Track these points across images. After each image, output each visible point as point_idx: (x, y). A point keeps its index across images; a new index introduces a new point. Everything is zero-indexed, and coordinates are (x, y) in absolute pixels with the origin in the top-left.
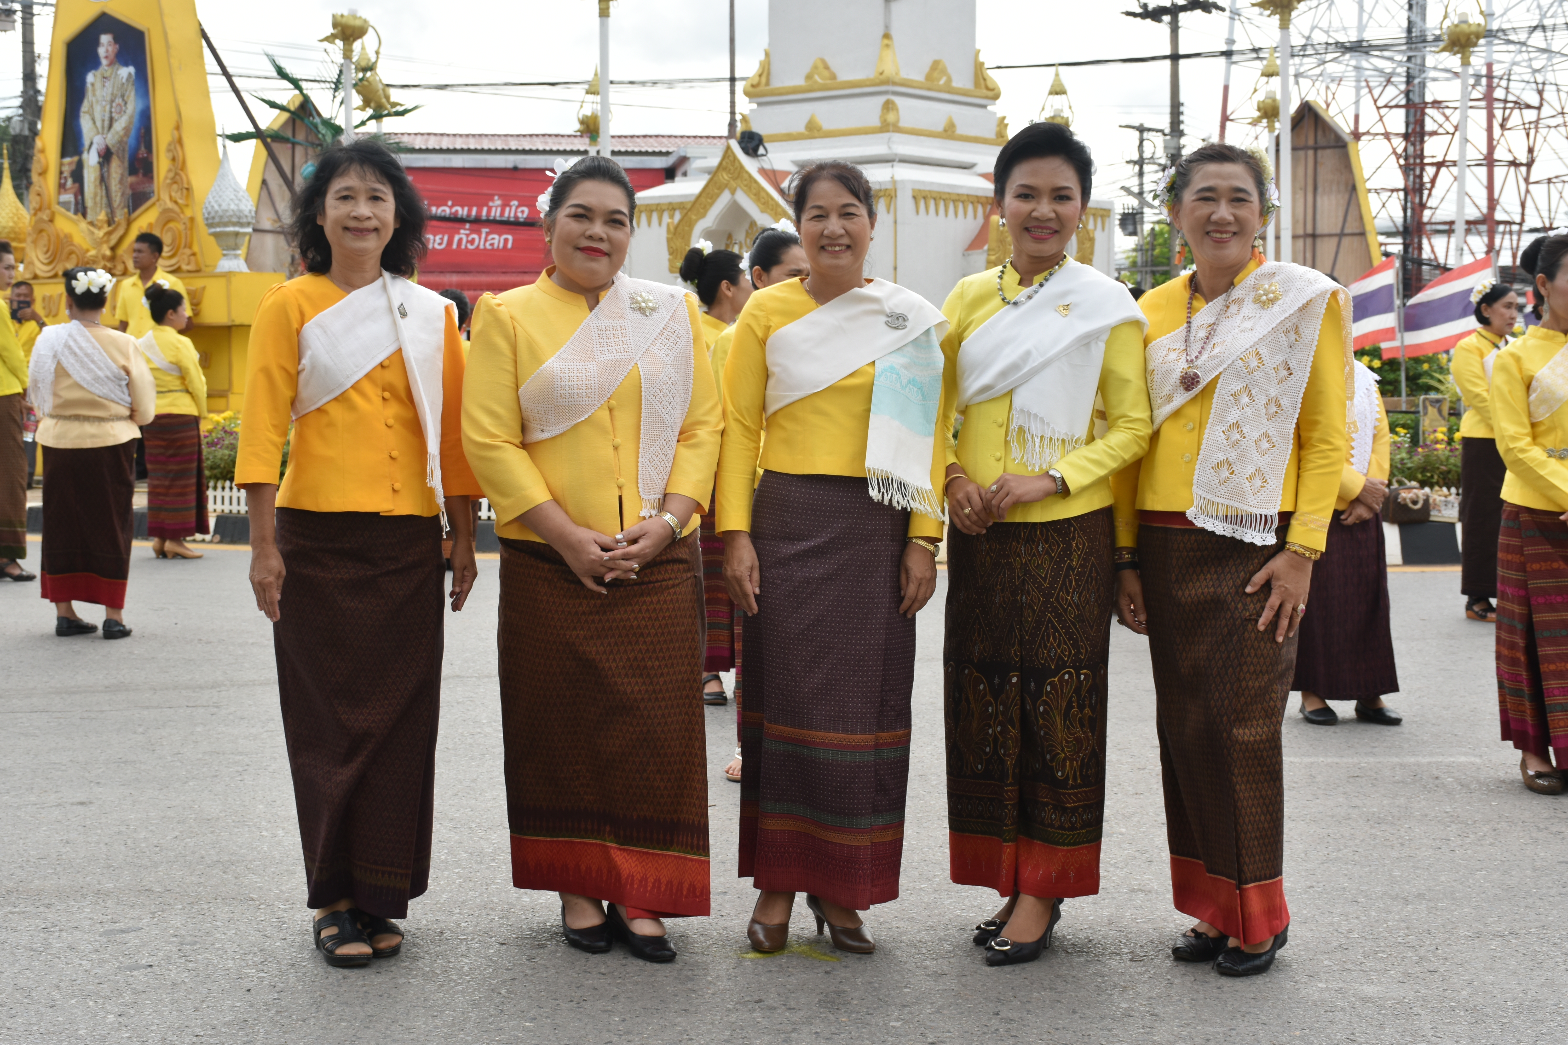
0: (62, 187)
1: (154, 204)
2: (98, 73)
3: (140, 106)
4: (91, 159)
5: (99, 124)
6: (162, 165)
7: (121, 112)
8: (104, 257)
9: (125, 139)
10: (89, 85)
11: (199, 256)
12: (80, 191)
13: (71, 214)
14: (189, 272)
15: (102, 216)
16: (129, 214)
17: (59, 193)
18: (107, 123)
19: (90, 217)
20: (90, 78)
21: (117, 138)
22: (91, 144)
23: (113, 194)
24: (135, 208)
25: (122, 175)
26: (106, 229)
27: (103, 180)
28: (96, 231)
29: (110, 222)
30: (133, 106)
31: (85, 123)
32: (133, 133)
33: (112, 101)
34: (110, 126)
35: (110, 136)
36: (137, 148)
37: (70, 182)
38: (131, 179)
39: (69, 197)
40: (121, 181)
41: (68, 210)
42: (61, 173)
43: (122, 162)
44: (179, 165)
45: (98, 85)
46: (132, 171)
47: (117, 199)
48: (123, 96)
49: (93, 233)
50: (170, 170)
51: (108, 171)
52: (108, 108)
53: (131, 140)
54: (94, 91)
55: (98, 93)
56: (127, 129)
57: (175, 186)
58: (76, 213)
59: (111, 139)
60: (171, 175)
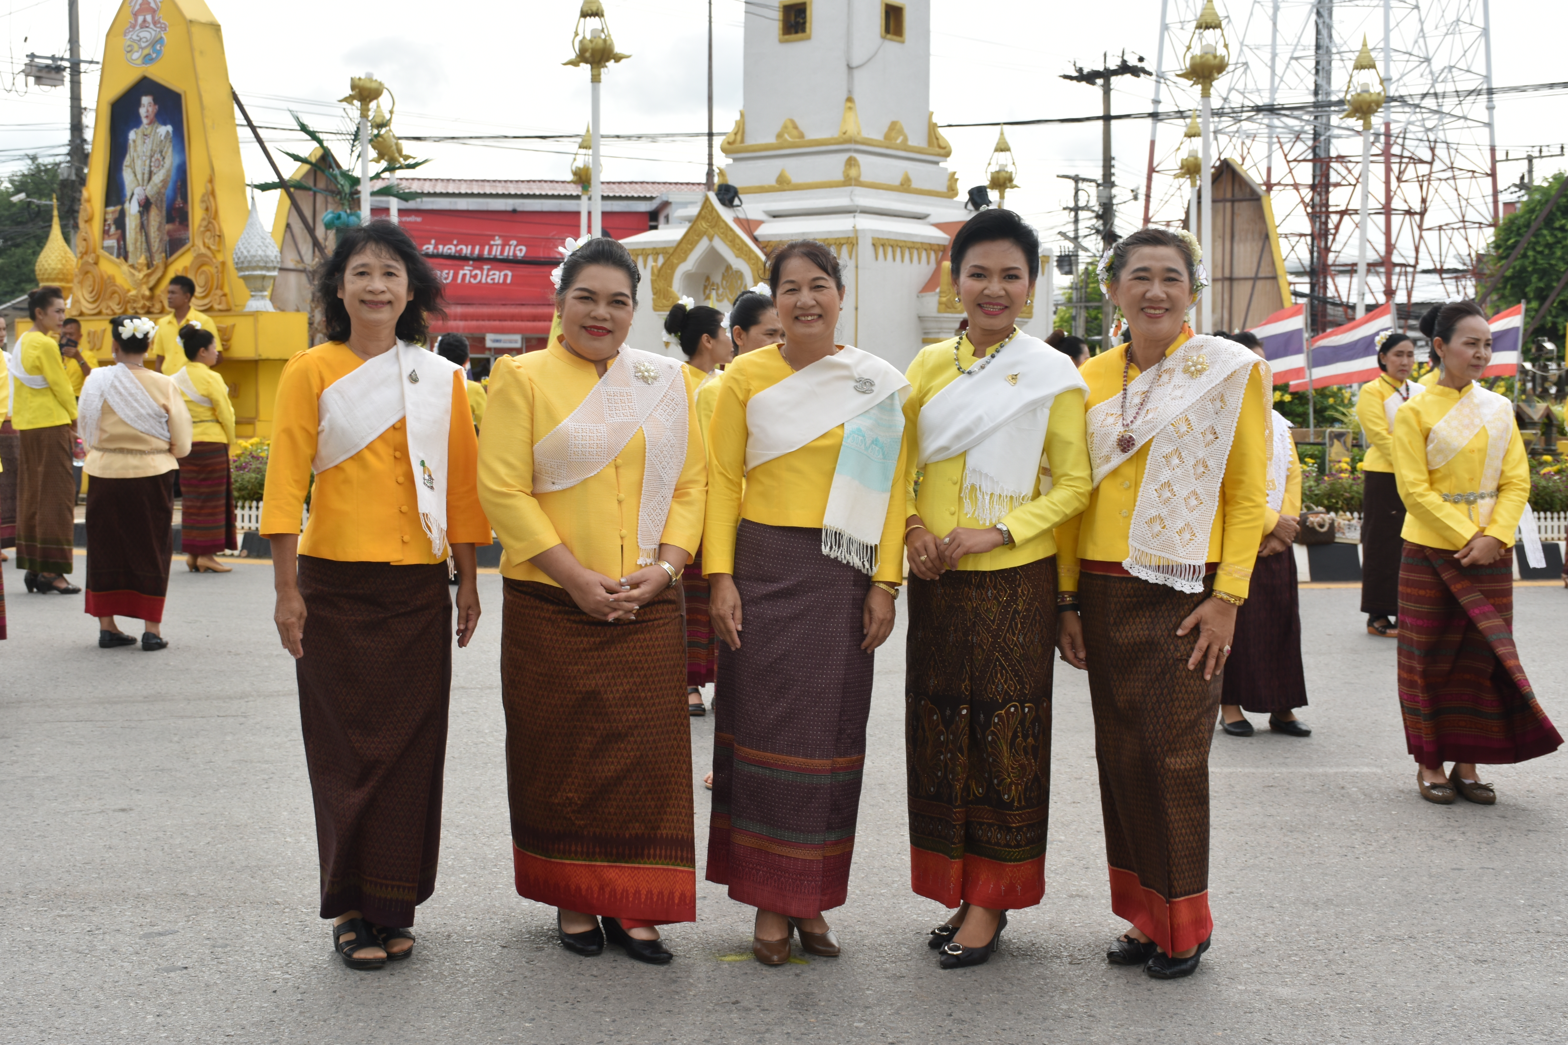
0: (106, 233)
1: (189, 250)
2: (140, 131)
3: (177, 161)
4: (132, 208)
5: (139, 177)
6: (196, 215)
7: (160, 166)
8: (143, 297)
9: (163, 191)
10: (131, 142)
11: (229, 296)
12: (123, 237)
13: (114, 258)
14: (220, 311)
15: (142, 260)
16: (167, 258)
17: (103, 239)
18: (146, 176)
19: (131, 260)
20: (132, 135)
21: (155, 189)
22: (133, 194)
23: (152, 240)
24: (172, 253)
25: (160, 223)
26: (146, 271)
27: (143, 227)
28: (136, 273)
29: (149, 265)
30: (170, 161)
31: (127, 176)
32: (170, 185)
33: (152, 157)
34: (150, 179)
35: (149, 187)
36: (174, 199)
37: (113, 229)
38: (168, 227)
39: (112, 242)
40: (159, 229)
41: (112, 254)
42: (105, 220)
43: (161, 211)
44: (212, 215)
45: (139, 142)
46: (170, 219)
47: (156, 245)
48: (161, 152)
49: (133, 275)
50: (203, 219)
51: (148, 219)
52: (148, 162)
53: (169, 192)
54: (135, 147)
55: (139, 149)
56: (165, 182)
57: (208, 234)
58: (118, 257)
59: (150, 190)
60: (205, 223)
